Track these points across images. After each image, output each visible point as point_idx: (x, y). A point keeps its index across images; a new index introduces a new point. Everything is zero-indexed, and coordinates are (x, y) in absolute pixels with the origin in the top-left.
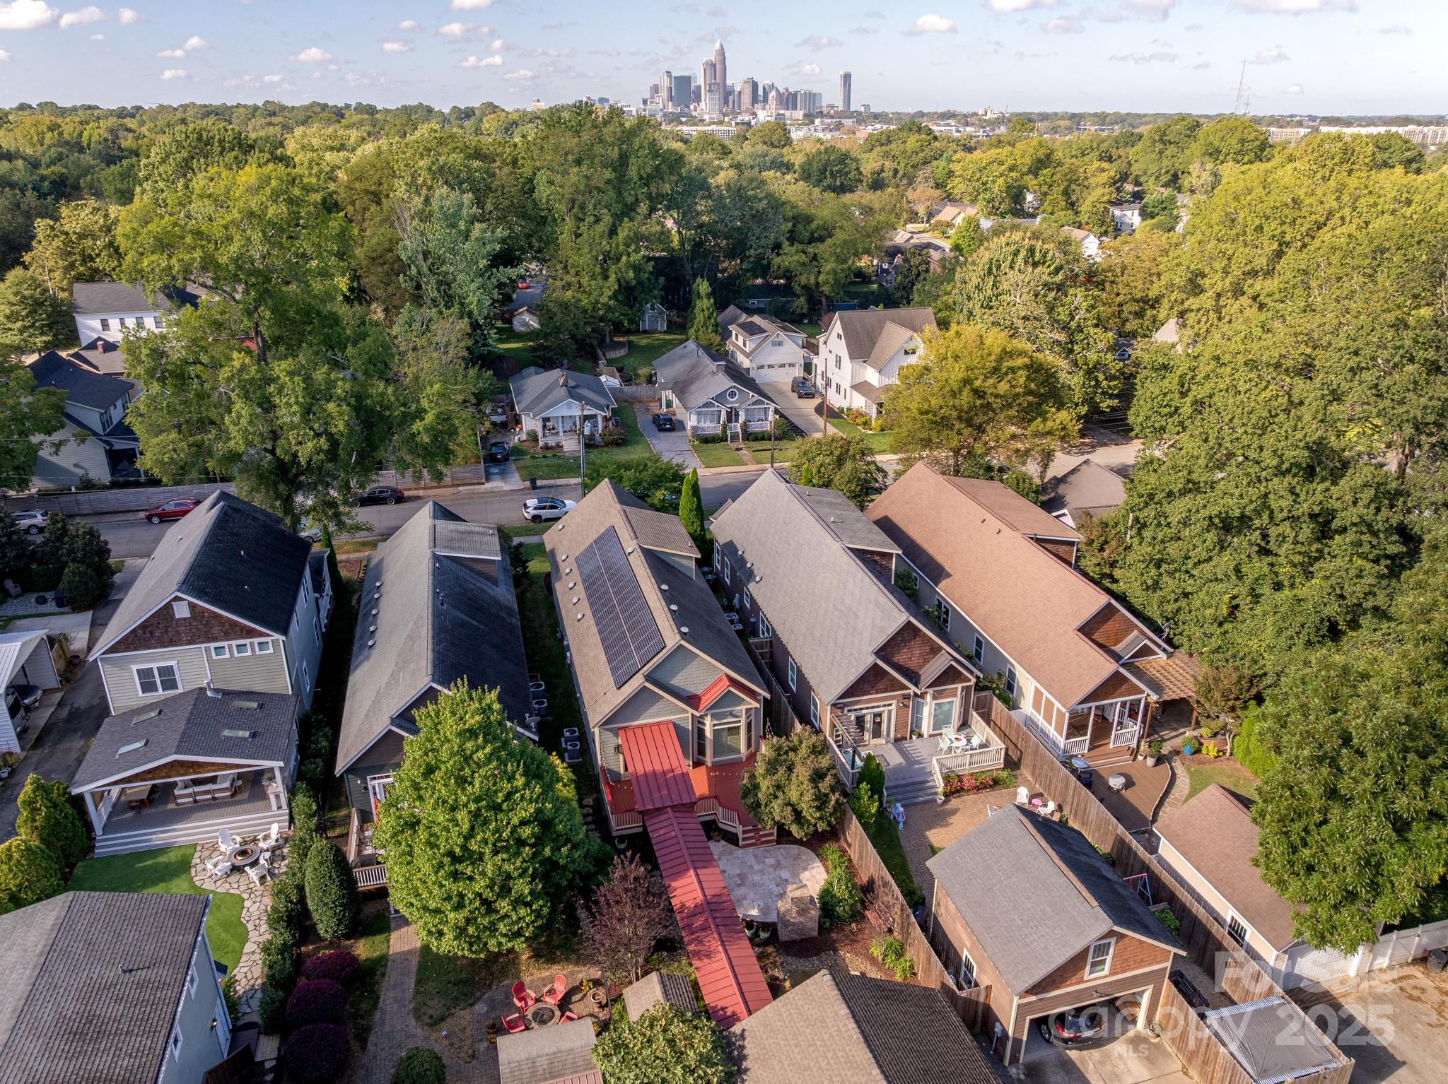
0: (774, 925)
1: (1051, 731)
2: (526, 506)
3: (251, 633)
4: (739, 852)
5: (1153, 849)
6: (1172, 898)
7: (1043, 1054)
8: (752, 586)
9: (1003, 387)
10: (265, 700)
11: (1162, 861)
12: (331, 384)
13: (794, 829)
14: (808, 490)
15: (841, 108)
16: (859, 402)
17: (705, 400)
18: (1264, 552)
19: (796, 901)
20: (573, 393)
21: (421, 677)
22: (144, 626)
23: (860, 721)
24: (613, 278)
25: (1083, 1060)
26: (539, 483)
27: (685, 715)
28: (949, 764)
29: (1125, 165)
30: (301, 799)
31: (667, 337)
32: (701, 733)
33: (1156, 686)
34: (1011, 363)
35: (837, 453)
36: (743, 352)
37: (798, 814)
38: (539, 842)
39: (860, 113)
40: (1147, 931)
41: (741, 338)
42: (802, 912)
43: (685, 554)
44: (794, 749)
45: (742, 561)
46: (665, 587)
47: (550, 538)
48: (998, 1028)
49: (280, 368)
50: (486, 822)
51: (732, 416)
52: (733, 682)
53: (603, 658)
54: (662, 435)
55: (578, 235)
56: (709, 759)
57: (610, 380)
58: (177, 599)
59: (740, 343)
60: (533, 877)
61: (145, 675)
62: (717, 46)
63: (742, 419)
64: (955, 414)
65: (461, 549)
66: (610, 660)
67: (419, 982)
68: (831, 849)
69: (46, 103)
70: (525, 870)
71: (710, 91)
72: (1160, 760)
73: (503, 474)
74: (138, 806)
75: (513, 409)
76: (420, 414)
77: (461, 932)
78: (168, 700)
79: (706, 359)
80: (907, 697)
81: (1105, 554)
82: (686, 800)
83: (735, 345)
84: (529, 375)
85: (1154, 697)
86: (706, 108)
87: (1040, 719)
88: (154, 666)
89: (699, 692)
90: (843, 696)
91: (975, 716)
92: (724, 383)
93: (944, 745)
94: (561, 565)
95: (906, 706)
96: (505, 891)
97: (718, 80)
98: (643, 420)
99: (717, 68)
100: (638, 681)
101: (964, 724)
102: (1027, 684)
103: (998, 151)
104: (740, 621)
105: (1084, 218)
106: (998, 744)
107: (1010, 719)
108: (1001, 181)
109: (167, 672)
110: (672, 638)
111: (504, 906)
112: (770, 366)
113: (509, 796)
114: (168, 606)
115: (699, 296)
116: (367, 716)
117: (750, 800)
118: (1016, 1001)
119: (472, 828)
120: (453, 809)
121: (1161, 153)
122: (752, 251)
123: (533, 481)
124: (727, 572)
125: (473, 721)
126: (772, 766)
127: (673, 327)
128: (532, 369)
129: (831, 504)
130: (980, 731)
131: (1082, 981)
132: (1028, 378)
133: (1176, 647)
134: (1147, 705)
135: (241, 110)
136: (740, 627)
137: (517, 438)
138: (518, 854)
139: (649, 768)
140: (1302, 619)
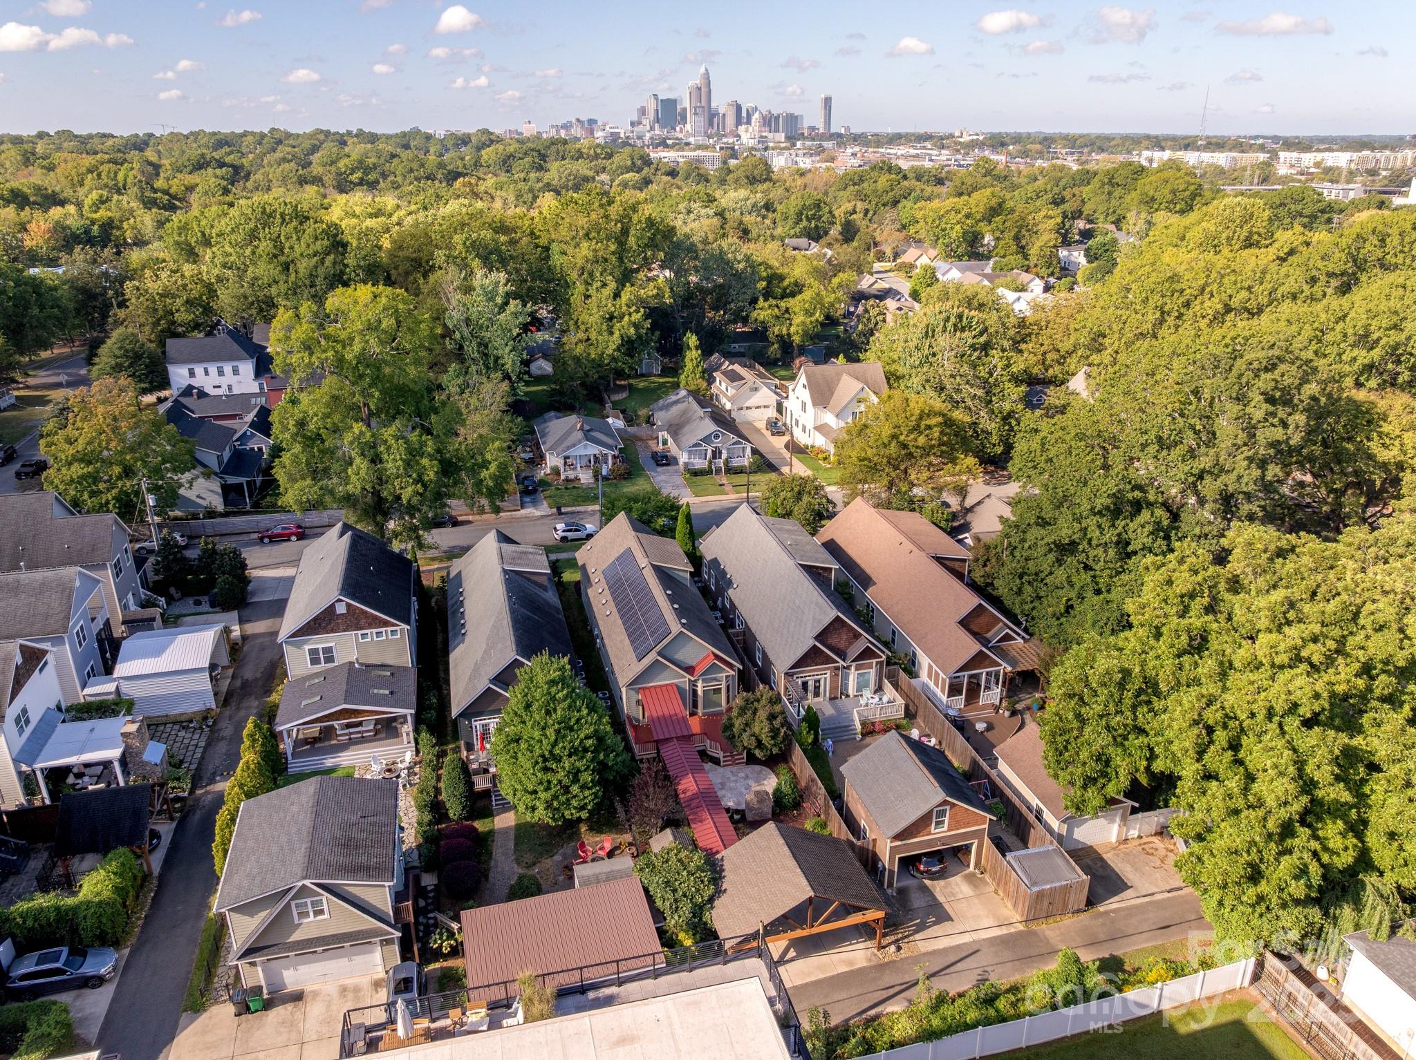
0: (743, 811)
1: (938, 692)
2: (556, 529)
3: (386, 624)
4: (721, 770)
5: (994, 766)
6: (1002, 795)
7: (909, 882)
8: (730, 591)
9: (922, 440)
10: (395, 671)
11: (1000, 775)
12: (423, 444)
13: (758, 753)
14: (772, 520)
15: (822, 130)
16: (820, 441)
17: (694, 441)
18: (1087, 567)
19: (757, 793)
20: (588, 436)
21: (507, 652)
22: (315, 619)
23: (805, 685)
24: (617, 334)
25: (933, 886)
26: (563, 510)
27: (684, 680)
28: (865, 714)
29: (1079, 202)
30: (424, 736)
31: (661, 380)
32: (695, 692)
33: (1013, 662)
34: (928, 423)
35: (796, 489)
36: (726, 396)
37: (760, 744)
38: (596, 751)
39: (839, 135)
40: (970, 803)
41: (724, 385)
42: (761, 801)
43: (683, 568)
44: (758, 701)
45: (724, 573)
46: (669, 592)
47: (581, 556)
48: (880, 865)
49: (388, 433)
50: (564, 736)
51: (716, 454)
52: (717, 657)
53: (627, 641)
54: (659, 469)
55: (587, 297)
56: (700, 711)
57: (616, 422)
58: (339, 600)
59: (723, 387)
60: (593, 771)
61: (314, 652)
62: (703, 70)
63: (724, 456)
64: (885, 460)
65: (521, 565)
66: (632, 643)
67: (516, 845)
68: (782, 768)
69: (64, 132)
70: (588, 767)
71: (696, 114)
72: (1014, 713)
73: (535, 503)
74: (313, 741)
75: (539, 448)
76: (485, 465)
77: (549, 805)
78: (327, 670)
79: (695, 405)
80: (837, 668)
81: (987, 569)
82: (686, 733)
83: (719, 389)
84: (550, 420)
85: (1009, 669)
86: (691, 129)
87: (932, 685)
88: (320, 646)
89: (694, 664)
90: (792, 668)
91: (887, 685)
92: (709, 427)
93: (863, 701)
94: (592, 576)
95: (837, 675)
96: (576, 780)
97: (704, 103)
98: (643, 457)
99: (703, 92)
100: (653, 656)
101: (879, 689)
102: (924, 661)
103: (956, 200)
104: (722, 617)
105: (1033, 260)
106: (900, 701)
107: (910, 684)
108: (958, 227)
109: (328, 650)
110: (675, 627)
111: (575, 789)
112: (748, 408)
113: (578, 721)
114: (332, 606)
115: (689, 348)
116: (470, 679)
117: (728, 733)
118: (889, 844)
119: (556, 740)
120: (544, 728)
121: (1110, 193)
122: (732, 305)
123: (559, 509)
124: (713, 581)
125: (555, 675)
126: (743, 711)
127: (666, 372)
128: (552, 414)
129: (789, 531)
130: (889, 692)
131: (930, 834)
132: (941, 433)
133: (1031, 635)
134: (1005, 674)
135: (250, 138)
136: (722, 622)
137: (543, 472)
138: (582, 758)
139: (660, 713)
140: (1107, 614)
